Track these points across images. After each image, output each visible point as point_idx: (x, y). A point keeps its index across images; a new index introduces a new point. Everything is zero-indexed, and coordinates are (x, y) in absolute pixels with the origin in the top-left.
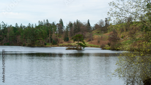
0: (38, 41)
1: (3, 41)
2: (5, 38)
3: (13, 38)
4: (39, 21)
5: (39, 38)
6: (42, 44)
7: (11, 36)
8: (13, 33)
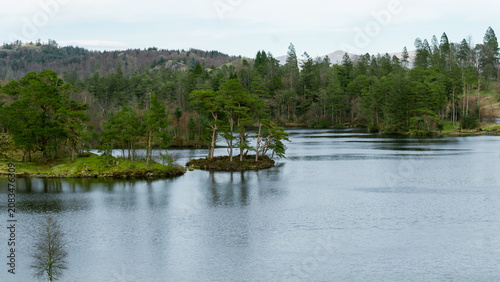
0: (418, 118)
1: (309, 113)
2: (314, 104)
3: (339, 105)
4: (418, 41)
5: (421, 110)
6: (431, 125)
7: (334, 100)
8: (339, 90)
